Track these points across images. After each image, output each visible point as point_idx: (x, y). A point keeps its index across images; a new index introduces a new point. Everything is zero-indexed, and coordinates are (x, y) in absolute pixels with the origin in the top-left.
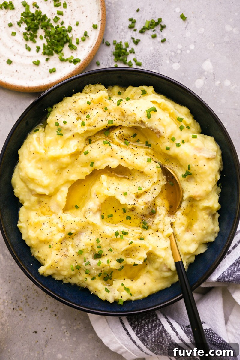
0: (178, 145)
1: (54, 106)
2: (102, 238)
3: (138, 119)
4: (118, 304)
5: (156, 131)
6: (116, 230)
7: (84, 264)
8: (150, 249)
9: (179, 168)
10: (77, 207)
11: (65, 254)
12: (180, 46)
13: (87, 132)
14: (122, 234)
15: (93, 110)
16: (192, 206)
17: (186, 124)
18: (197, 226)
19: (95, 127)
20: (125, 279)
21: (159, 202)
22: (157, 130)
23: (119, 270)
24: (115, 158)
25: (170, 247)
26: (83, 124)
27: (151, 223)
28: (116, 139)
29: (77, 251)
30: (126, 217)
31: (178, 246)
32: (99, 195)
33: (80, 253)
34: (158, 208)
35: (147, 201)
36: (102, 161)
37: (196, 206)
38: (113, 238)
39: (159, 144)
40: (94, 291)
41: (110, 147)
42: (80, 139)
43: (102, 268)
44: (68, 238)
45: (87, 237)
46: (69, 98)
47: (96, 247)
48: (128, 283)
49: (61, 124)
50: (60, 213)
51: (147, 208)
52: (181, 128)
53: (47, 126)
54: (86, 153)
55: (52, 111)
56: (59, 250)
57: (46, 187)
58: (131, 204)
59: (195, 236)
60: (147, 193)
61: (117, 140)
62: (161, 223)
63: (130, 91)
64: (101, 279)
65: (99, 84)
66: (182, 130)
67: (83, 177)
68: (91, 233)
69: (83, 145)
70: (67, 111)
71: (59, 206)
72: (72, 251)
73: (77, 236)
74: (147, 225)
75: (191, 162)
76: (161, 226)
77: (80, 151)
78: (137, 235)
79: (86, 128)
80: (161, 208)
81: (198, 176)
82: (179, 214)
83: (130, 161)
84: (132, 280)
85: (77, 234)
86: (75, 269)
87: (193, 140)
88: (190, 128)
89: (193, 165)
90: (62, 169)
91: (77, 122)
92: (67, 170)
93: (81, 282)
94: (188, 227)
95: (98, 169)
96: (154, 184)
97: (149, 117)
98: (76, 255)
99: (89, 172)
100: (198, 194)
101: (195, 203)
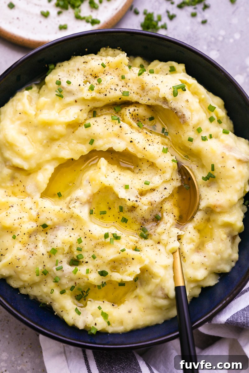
0: (204, 139)
1: (58, 64)
2: (85, 238)
3: (161, 96)
4: (89, 333)
5: (180, 114)
6: (106, 231)
7: (54, 268)
8: (147, 262)
9: (200, 169)
10: (59, 195)
11: (32, 250)
12: (222, 33)
13: (94, 99)
14: (112, 237)
15: (106, 75)
16: (208, 220)
17: (217, 116)
18: (210, 247)
19: (106, 95)
20: (104, 302)
21: (168, 206)
22: (182, 113)
23: (99, 287)
24: (123, 139)
25: (171, 266)
26: (92, 88)
27: (153, 230)
28: (128, 117)
29: (49, 249)
30: (121, 218)
31: (183, 268)
32: (93, 183)
33: (53, 253)
34: (165, 214)
35: (152, 200)
36: (105, 140)
37: (214, 221)
38: (100, 240)
39: (181, 133)
40: (60, 311)
41: (119, 125)
42: (83, 107)
43: (77, 279)
44: (40, 232)
45: (67, 233)
46: (79, 57)
47: (74, 249)
48: (107, 307)
49: (64, 84)
50: (37, 197)
51: (151, 211)
52: (211, 120)
53: (44, 86)
54: (88, 126)
55: (54, 69)
56: (25, 245)
57: (26, 159)
58: (131, 200)
59: (206, 260)
60: (154, 190)
61: (130, 118)
62: (165, 233)
63: (156, 65)
64: (71, 295)
65: (119, 49)
66: (211, 122)
67: (76, 157)
68: (73, 229)
69: (85, 116)
70: (74, 71)
71: (37, 187)
72: (42, 249)
73: (53, 231)
74: (147, 233)
75: (217, 162)
76: (164, 237)
77: (80, 122)
78: (132, 244)
79: (94, 94)
80: (168, 214)
81: (223, 181)
82: (190, 227)
83: (140, 146)
84: (113, 305)
85: (53, 227)
86: (41, 273)
87: (224, 136)
88: (222, 123)
89: (218, 166)
90: (52, 140)
91: (84, 85)
92: (58, 143)
93: (44, 296)
94: (198, 247)
95: (98, 150)
96: (166, 181)
97: (175, 94)
98: (46, 255)
99: (86, 152)
100: (218, 203)
101: (213, 217)
